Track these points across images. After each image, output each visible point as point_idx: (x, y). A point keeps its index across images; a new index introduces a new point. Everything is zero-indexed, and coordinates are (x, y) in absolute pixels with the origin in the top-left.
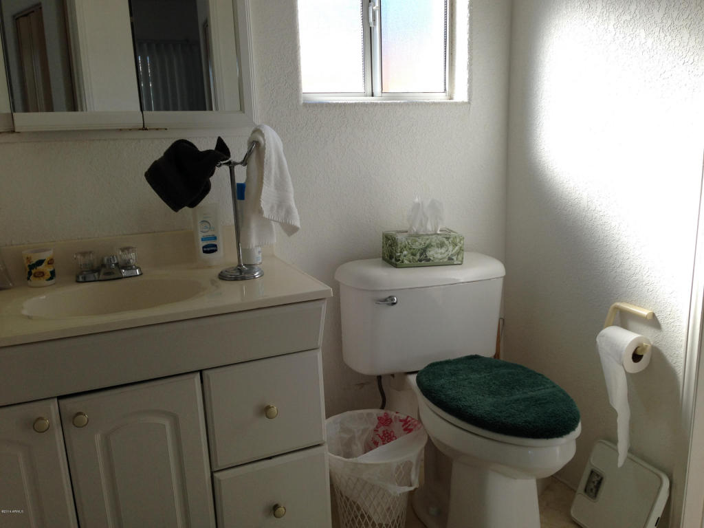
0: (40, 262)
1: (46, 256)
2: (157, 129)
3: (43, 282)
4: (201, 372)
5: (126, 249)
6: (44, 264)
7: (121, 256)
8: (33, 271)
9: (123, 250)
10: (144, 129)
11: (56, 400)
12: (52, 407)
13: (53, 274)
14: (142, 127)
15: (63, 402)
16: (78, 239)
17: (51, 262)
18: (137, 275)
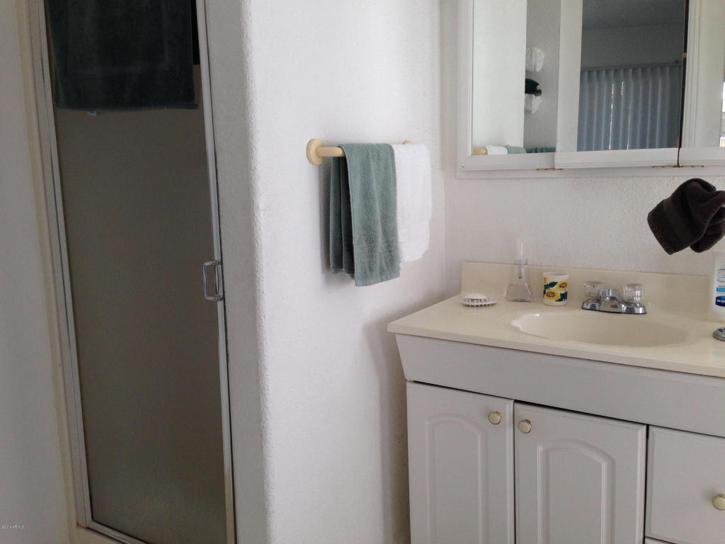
0: (553, 284)
1: (559, 279)
2: (693, 167)
3: (552, 301)
4: (648, 426)
5: (633, 286)
6: (556, 286)
7: (627, 292)
8: (547, 291)
9: (629, 286)
10: (678, 166)
11: (512, 402)
12: (507, 406)
13: (564, 296)
14: (677, 164)
15: (517, 406)
16: (597, 269)
17: (563, 285)
18: (639, 314)
